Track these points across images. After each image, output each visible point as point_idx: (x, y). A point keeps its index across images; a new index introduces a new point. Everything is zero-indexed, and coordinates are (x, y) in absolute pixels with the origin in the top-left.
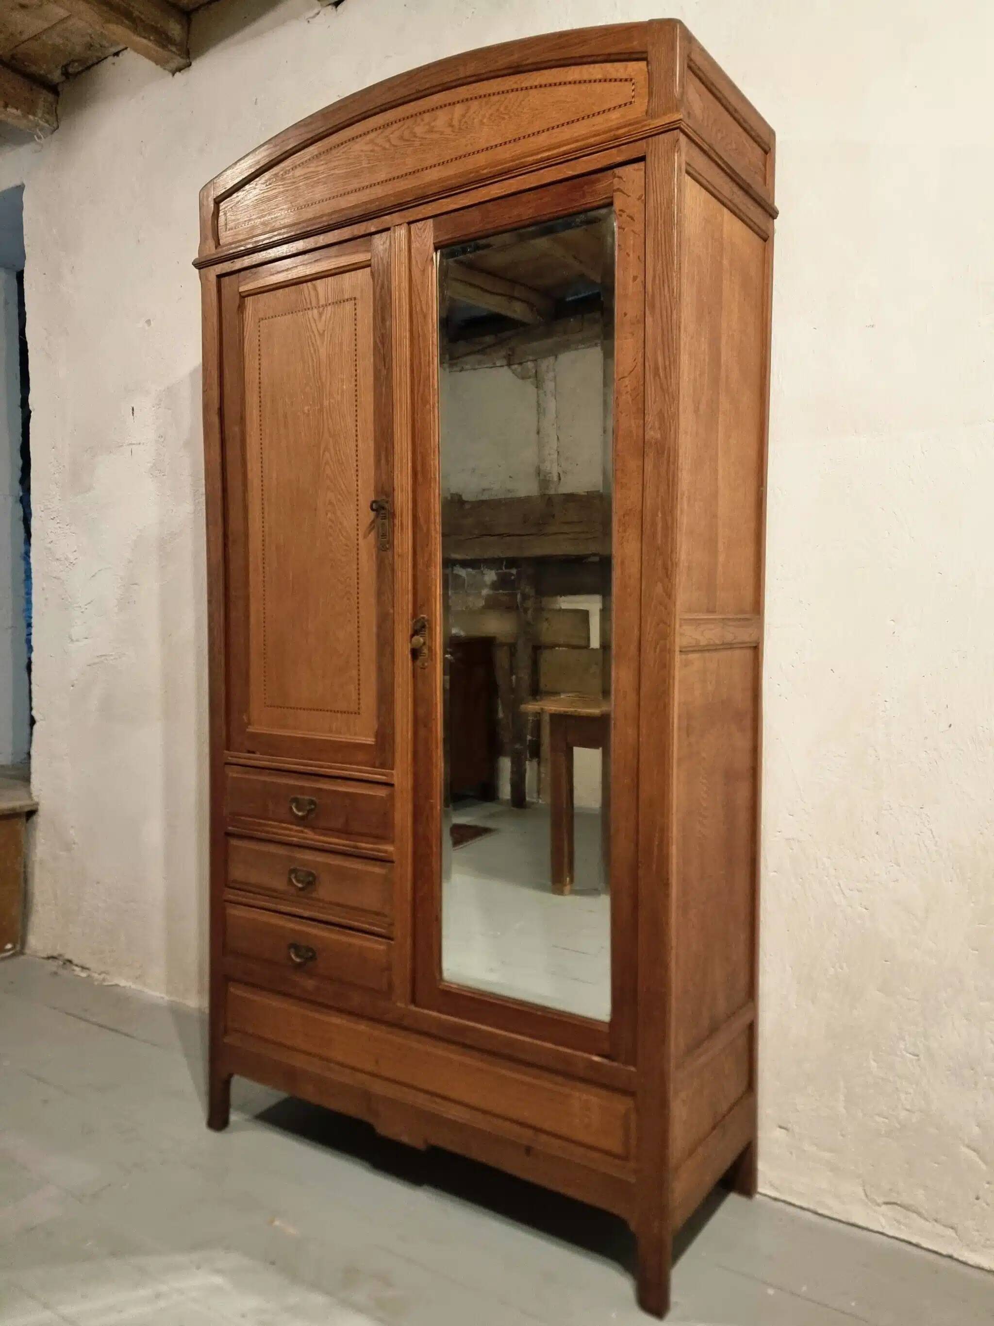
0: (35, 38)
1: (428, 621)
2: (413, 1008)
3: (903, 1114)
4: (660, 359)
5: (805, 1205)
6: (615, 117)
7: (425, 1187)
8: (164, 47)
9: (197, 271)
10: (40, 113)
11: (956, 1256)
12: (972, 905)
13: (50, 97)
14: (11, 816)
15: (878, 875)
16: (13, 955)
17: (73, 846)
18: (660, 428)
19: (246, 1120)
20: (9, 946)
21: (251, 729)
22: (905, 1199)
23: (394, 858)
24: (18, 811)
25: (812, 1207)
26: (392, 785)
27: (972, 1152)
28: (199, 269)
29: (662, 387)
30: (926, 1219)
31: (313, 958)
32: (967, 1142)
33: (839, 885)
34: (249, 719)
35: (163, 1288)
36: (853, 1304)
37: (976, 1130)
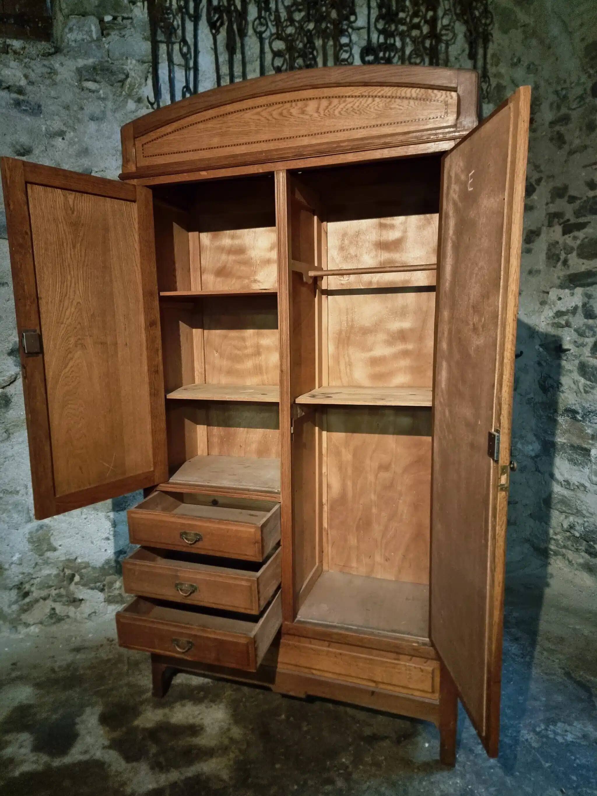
2: (295, 624)
26: (280, 503)
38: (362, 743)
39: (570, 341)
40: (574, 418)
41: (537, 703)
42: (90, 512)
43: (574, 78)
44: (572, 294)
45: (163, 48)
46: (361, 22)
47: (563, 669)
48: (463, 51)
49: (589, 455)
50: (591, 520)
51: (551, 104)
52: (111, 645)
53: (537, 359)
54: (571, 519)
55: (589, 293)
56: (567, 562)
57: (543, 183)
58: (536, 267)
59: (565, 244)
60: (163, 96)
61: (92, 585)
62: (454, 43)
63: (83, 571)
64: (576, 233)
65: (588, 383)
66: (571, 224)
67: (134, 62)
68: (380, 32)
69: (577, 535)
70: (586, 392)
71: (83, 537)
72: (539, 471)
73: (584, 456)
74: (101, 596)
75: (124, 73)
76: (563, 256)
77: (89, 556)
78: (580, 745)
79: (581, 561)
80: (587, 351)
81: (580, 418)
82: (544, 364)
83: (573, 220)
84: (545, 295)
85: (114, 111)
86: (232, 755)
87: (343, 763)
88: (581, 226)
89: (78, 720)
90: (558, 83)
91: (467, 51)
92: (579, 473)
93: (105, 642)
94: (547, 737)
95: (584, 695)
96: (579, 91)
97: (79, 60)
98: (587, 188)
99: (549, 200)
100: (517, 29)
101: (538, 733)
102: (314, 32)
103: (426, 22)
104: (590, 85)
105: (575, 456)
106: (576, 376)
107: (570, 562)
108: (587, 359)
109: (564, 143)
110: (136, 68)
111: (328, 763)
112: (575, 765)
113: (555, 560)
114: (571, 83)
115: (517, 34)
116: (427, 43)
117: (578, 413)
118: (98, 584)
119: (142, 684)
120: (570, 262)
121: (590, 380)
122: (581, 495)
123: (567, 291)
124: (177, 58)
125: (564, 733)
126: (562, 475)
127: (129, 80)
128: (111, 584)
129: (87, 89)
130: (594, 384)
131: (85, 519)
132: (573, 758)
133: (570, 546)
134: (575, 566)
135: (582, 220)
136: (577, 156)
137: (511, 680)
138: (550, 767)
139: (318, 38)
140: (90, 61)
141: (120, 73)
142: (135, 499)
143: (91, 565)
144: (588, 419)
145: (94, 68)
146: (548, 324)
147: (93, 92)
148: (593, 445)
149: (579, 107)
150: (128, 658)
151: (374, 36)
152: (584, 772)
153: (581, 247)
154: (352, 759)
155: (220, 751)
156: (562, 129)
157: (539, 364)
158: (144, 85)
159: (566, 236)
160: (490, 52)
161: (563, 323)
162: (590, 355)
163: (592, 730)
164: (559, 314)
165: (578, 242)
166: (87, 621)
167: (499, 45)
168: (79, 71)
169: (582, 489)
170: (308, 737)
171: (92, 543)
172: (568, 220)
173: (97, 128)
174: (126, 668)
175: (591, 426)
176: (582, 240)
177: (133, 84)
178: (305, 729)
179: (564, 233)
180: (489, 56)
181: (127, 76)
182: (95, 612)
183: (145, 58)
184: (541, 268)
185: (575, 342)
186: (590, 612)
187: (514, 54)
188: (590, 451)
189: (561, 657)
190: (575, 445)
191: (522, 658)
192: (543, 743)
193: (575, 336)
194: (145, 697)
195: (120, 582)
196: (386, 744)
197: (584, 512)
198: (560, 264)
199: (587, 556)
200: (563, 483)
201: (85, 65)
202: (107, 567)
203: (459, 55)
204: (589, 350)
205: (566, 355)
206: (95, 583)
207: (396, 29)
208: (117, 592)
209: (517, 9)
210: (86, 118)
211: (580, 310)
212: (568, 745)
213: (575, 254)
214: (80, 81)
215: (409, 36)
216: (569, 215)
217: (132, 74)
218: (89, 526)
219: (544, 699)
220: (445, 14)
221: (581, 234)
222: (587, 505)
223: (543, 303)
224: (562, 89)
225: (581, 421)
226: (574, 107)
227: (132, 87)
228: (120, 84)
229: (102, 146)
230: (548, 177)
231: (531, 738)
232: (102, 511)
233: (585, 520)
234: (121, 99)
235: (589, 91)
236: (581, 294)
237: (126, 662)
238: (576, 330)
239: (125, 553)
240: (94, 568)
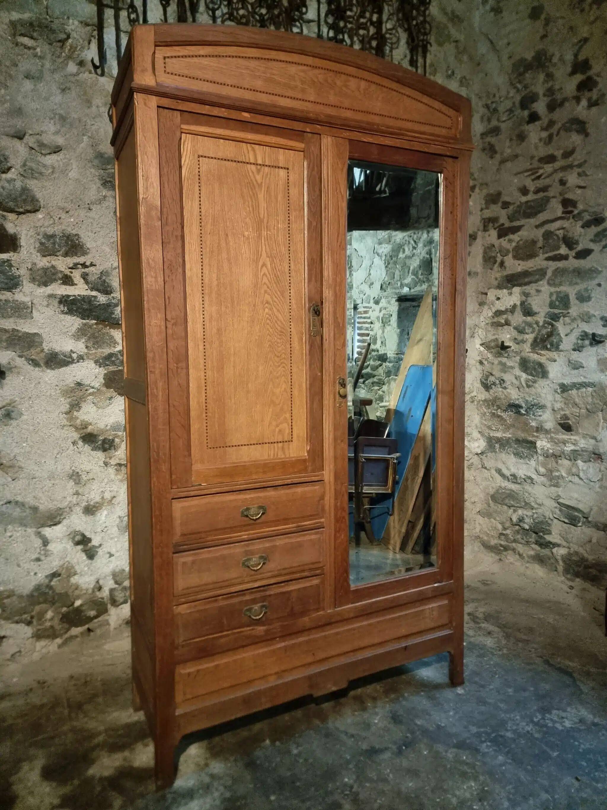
2: (337, 609)
6: (444, 132)
26: (324, 481)
38: (362, 758)
39: (510, 339)
40: (518, 413)
41: (527, 694)
42: (16, 529)
43: (503, 93)
44: (510, 294)
45: (109, 13)
46: (311, 14)
47: (542, 657)
48: (406, 56)
49: (535, 447)
50: (540, 511)
51: (482, 118)
52: (43, 688)
53: (479, 358)
54: (520, 512)
55: (527, 291)
56: (517, 556)
57: (477, 190)
58: (474, 270)
59: (501, 246)
60: (108, 62)
61: (16, 618)
62: (397, 48)
63: (5, 601)
64: (511, 236)
65: (530, 377)
66: (506, 228)
67: (76, 23)
68: (331, 27)
69: (527, 527)
70: (528, 386)
71: (7, 559)
72: (485, 468)
73: (529, 448)
74: (27, 631)
75: (65, 33)
76: (499, 259)
77: (14, 582)
78: (580, 730)
79: (532, 553)
80: (527, 347)
81: (524, 412)
82: (485, 363)
83: (507, 224)
84: (484, 296)
85: (53, 72)
86: (216, 794)
87: (346, 785)
88: (515, 230)
89: (13, 778)
90: (488, 97)
91: (408, 57)
92: (525, 466)
93: (35, 685)
94: (546, 726)
95: (567, 680)
96: (508, 104)
97: (14, 13)
98: (519, 194)
99: (484, 206)
100: (450, 43)
101: (536, 724)
102: (266, 17)
103: (372, 23)
104: (518, 98)
105: (521, 449)
106: (517, 371)
107: (520, 555)
108: (529, 354)
109: (496, 152)
110: (78, 29)
111: (330, 785)
112: (581, 750)
113: (506, 556)
114: (500, 98)
115: (450, 48)
116: (374, 43)
117: (521, 407)
118: (25, 616)
119: (91, 727)
120: (507, 264)
121: (531, 375)
122: (528, 487)
123: (505, 291)
124: (124, 25)
125: (560, 721)
126: (508, 469)
127: (70, 41)
128: (41, 615)
129: (22, 44)
130: (536, 378)
131: (10, 537)
132: (576, 743)
133: (520, 539)
134: (526, 559)
135: (516, 224)
136: (509, 164)
137: (496, 674)
138: (558, 756)
139: (270, 24)
140: (26, 16)
141: (61, 32)
142: (72, 511)
143: (16, 593)
144: (532, 413)
145: (31, 24)
146: (487, 324)
147: (29, 48)
148: (537, 437)
149: (508, 120)
150: (68, 700)
151: (325, 30)
152: (591, 756)
153: (516, 249)
154: (354, 777)
155: (201, 791)
156: (493, 140)
157: (481, 363)
158: (86, 48)
159: (502, 240)
160: (428, 62)
161: (503, 321)
162: (530, 350)
163: (586, 713)
164: (499, 313)
165: (514, 244)
166: (9, 663)
167: (435, 56)
168: (13, 24)
169: (529, 481)
170: (301, 761)
171: (19, 566)
172: (503, 224)
173: (33, 87)
174: (66, 712)
175: (535, 419)
176: (518, 242)
177: (75, 46)
178: (295, 752)
179: (500, 237)
180: (427, 64)
181: (68, 37)
182: (20, 652)
183: (89, 20)
184: (479, 271)
185: (515, 339)
186: (549, 602)
187: (448, 67)
188: (535, 443)
189: (535, 646)
190: (521, 439)
191: (500, 651)
192: (546, 733)
193: (515, 333)
194: (96, 741)
195: (53, 612)
196: (387, 755)
197: (533, 504)
198: (496, 265)
199: (537, 547)
200: (510, 477)
201: (20, 19)
202: (36, 594)
203: (402, 59)
204: (529, 345)
205: (507, 352)
206: (21, 615)
207: (345, 26)
208: (48, 624)
209: (450, 25)
210: (21, 76)
211: (518, 309)
212: (568, 731)
213: (510, 255)
214: (14, 35)
215: (357, 34)
216: (504, 220)
217: (74, 35)
218: (15, 545)
219: (532, 689)
220: (388, 19)
221: (516, 237)
222: (535, 496)
223: (482, 304)
224: (492, 103)
225: (524, 414)
226: (504, 119)
227: (73, 49)
228: (59, 44)
229: (39, 107)
230: (482, 184)
231: (532, 729)
232: (31, 527)
233: (534, 511)
234: (61, 60)
235: (517, 104)
236: (520, 294)
237: (66, 705)
238: (515, 328)
239: (59, 575)
240: (21, 597)
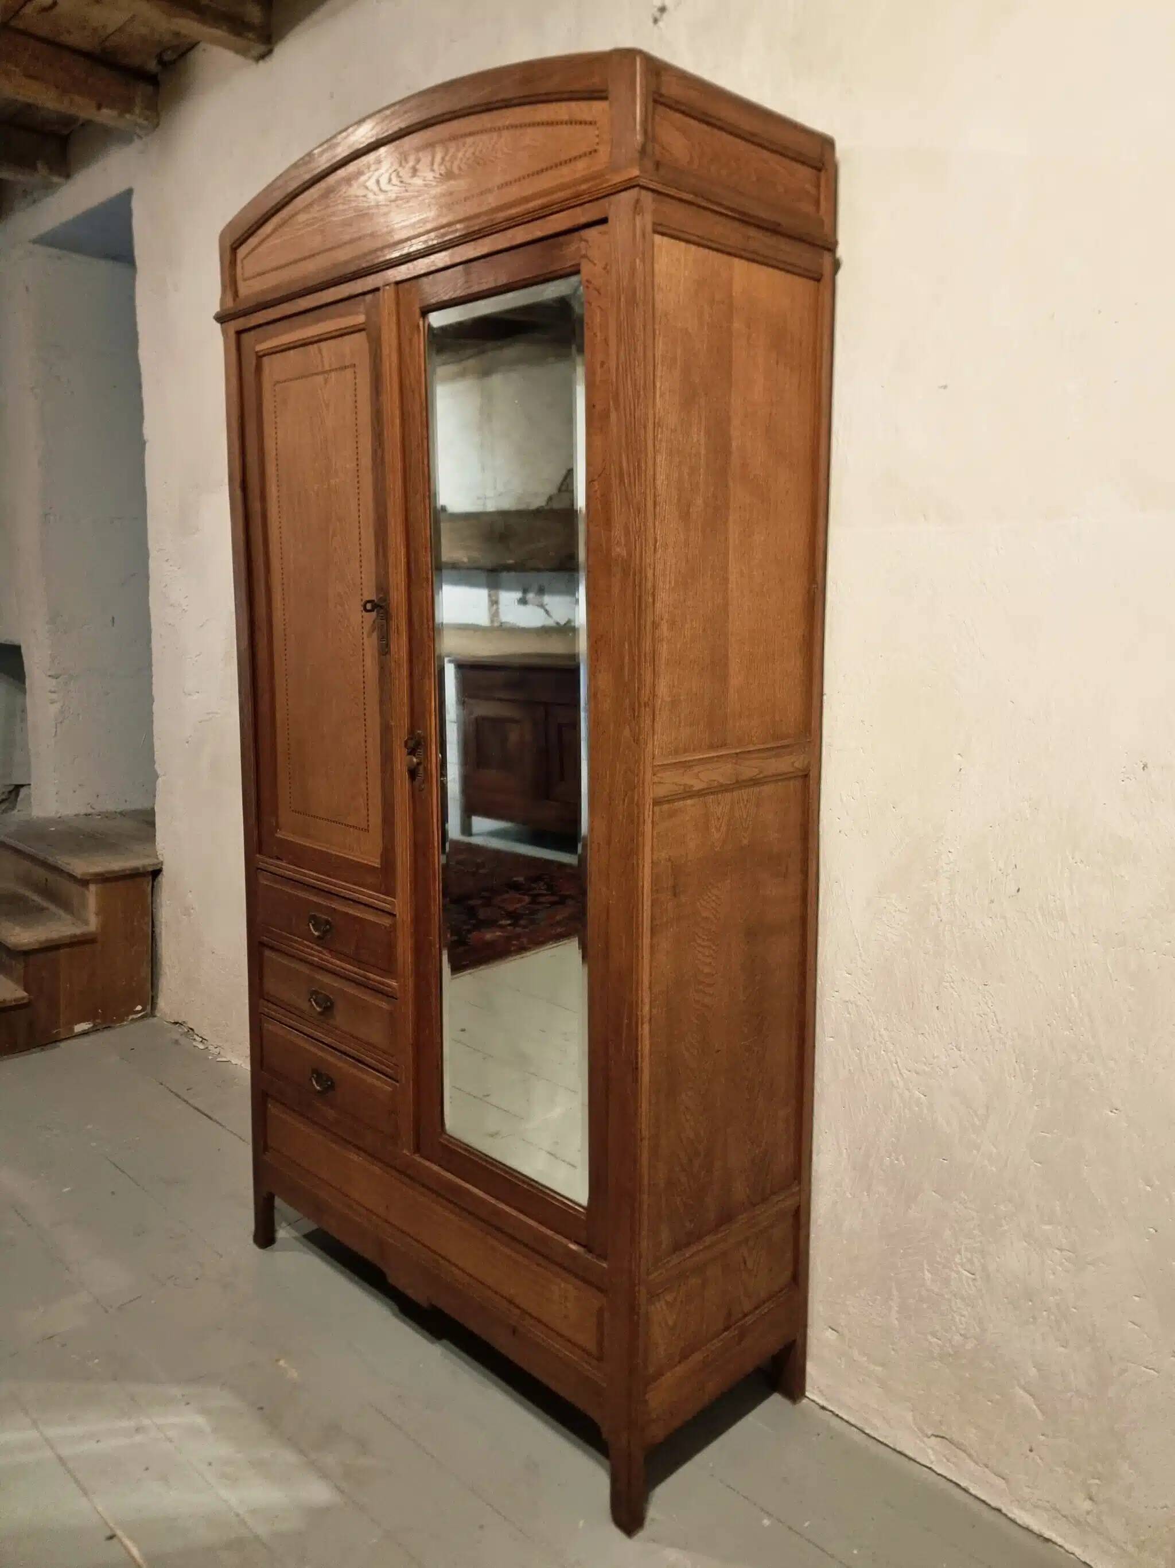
0: (120, 30)
1: (423, 737)
2: (417, 1158)
3: (957, 1338)
4: (625, 464)
5: (852, 1421)
6: (581, 168)
7: (445, 1341)
8: (239, 34)
9: (219, 325)
10: (137, 111)
11: (1004, 1510)
12: (1036, 1108)
13: (150, 89)
14: (135, 875)
15: (937, 1057)
16: (142, 1017)
17: (192, 911)
18: (625, 545)
19: (296, 1238)
20: (139, 1008)
21: (279, 835)
22: (956, 1437)
23: (398, 995)
24: (141, 870)
25: (859, 1425)
26: (395, 915)
27: (1028, 1396)
28: (222, 323)
29: (627, 499)
30: (977, 1463)
31: (332, 1087)
32: (1023, 1382)
33: (897, 1063)
34: (277, 822)
35: (146, 1422)
36: (855, 1552)
37: (1033, 1372)
